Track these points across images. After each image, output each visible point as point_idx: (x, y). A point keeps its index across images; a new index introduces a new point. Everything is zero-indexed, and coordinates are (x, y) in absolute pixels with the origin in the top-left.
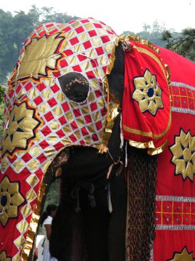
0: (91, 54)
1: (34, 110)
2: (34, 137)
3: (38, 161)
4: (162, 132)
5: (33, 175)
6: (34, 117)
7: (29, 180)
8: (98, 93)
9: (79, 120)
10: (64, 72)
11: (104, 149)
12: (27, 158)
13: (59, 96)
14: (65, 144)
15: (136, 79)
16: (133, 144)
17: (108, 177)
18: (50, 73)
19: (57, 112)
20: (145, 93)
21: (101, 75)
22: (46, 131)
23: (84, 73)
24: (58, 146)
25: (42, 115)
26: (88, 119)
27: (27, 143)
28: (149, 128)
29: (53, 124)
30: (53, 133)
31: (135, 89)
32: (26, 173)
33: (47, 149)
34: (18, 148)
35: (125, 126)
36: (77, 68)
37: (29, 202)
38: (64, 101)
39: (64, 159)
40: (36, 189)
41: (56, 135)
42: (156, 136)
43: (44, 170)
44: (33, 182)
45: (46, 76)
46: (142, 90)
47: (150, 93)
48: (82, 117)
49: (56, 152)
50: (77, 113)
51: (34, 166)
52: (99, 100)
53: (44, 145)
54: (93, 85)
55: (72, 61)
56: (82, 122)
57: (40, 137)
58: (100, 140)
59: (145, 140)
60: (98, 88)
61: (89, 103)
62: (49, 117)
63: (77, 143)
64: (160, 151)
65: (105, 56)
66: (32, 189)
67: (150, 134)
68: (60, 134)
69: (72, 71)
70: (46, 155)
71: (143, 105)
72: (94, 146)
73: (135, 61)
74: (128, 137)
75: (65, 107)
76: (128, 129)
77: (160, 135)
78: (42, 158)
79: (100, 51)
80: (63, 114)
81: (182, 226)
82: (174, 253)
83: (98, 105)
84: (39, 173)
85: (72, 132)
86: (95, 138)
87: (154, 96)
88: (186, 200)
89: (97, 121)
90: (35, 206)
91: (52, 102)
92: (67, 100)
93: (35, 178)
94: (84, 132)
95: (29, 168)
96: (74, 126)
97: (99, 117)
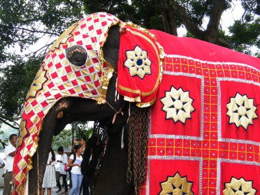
1: (46, 71)
2: (42, 89)
3: (41, 106)
4: (148, 91)
5: (36, 115)
6: (45, 76)
7: (32, 119)
8: (95, 60)
9: (80, 79)
10: (70, 45)
12: (34, 103)
13: (65, 62)
14: (63, 95)
15: (128, 52)
16: (126, 99)
17: (113, 122)
18: (61, 46)
19: (62, 72)
20: (135, 62)
21: (97, 47)
22: (51, 85)
23: (84, 46)
24: (57, 96)
25: (50, 74)
26: (88, 79)
27: (37, 93)
28: (136, 86)
29: (58, 81)
30: (56, 87)
31: (127, 59)
32: (32, 114)
33: (49, 98)
34: (31, 97)
35: (120, 86)
36: (80, 43)
37: (31, 135)
38: (68, 65)
39: (64, 105)
40: (37, 125)
42: (144, 94)
43: (46, 112)
44: (35, 121)
45: (59, 48)
46: (132, 60)
47: (140, 62)
48: (83, 77)
49: (56, 101)
50: (78, 74)
51: (38, 109)
52: (97, 66)
53: (47, 94)
54: (91, 55)
55: (77, 38)
56: (82, 81)
57: (46, 89)
58: (99, 94)
59: (135, 96)
60: (94, 56)
61: (87, 67)
62: (55, 75)
63: (76, 95)
65: (102, 35)
66: (34, 126)
68: (61, 88)
69: (76, 44)
70: (48, 102)
71: (133, 71)
72: (94, 99)
73: (127, 39)
74: (122, 94)
75: (68, 69)
76: (122, 88)
77: (148, 94)
78: (45, 104)
79: (99, 32)
80: (66, 74)
81: (174, 157)
82: (168, 177)
83: (95, 69)
84: (41, 114)
85: (72, 87)
86: (94, 93)
87: (143, 65)
88: (178, 137)
89: (95, 80)
90: (36, 138)
91: (59, 66)
92: (70, 64)
93: (37, 117)
94: (84, 88)
95: (34, 110)
96: (74, 83)
97: (97, 77)
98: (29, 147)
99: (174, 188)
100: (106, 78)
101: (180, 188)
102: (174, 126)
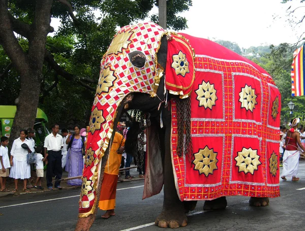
0: (148, 41)
1: (114, 71)
2: (113, 86)
3: (114, 99)
4: (188, 86)
5: (111, 107)
6: (113, 75)
7: (108, 110)
8: (151, 63)
9: (139, 78)
10: (132, 50)
11: (154, 95)
12: (108, 97)
13: (129, 64)
14: (130, 91)
15: (174, 56)
16: (171, 92)
17: (158, 110)
18: (124, 51)
19: (127, 72)
20: (179, 64)
21: (153, 53)
22: (120, 83)
23: (143, 52)
24: (126, 92)
25: (118, 74)
26: (145, 77)
27: (109, 89)
28: (180, 83)
29: (124, 80)
30: (124, 84)
31: (173, 61)
32: (107, 105)
33: (120, 93)
34: (104, 92)
35: (167, 82)
36: (139, 49)
37: (108, 121)
38: (131, 67)
39: (130, 99)
40: (112, 115)
41: (125, 85)
42: (185, 88)
43: (118, 104)
44: (111, 111)
45: (122, 53)
46: (177, 62)
47: (182, 64)
48: (141, 76)
49: (125, 95)
50: (138, 74)
51: (112, 102)
52: (151, 67)
53: (118, 90)
54: (148, 59)
55: (137, 45)
56: (141, 79)
57: (116, 86)
58: (152, 89)
59: (179, 90)
60: (151, 60)
61: (145, 69)
62: (122, 75)
63: (138, 90)
64: (187, 96)
65: (156, 43)
66: (110, 115)
67: (181, 87)
68: (128, 85)
69: (136, 50)
70: (119, 96)
71: (177, 71)
72: (148, 93)
73: (174, 46)
74: (169, 88)
75: (131, 70)
76: (169, 84)
77: (187, 88)
78: (116, 98)
79: (153, 40)
80: (130, 74)
81: (204, 135)
82: (199, 149)
83: (151, 70)
84: (114, 106)
85: (135, 84)
86: (149, 88)
87: (184, 66)
88: (207, 120)
89: (150, 79)
90: (111, 124)
91: (124, 67)
92: (133, 66)
93: (112, 109)
94: (142, 85)
95: (109, 103)
96: (136, 81)
97: (152, 77)
98: (107, 131)
99: (204, 157)
100: (158, 77)
101: (208, 157)
102: (205, 111)
